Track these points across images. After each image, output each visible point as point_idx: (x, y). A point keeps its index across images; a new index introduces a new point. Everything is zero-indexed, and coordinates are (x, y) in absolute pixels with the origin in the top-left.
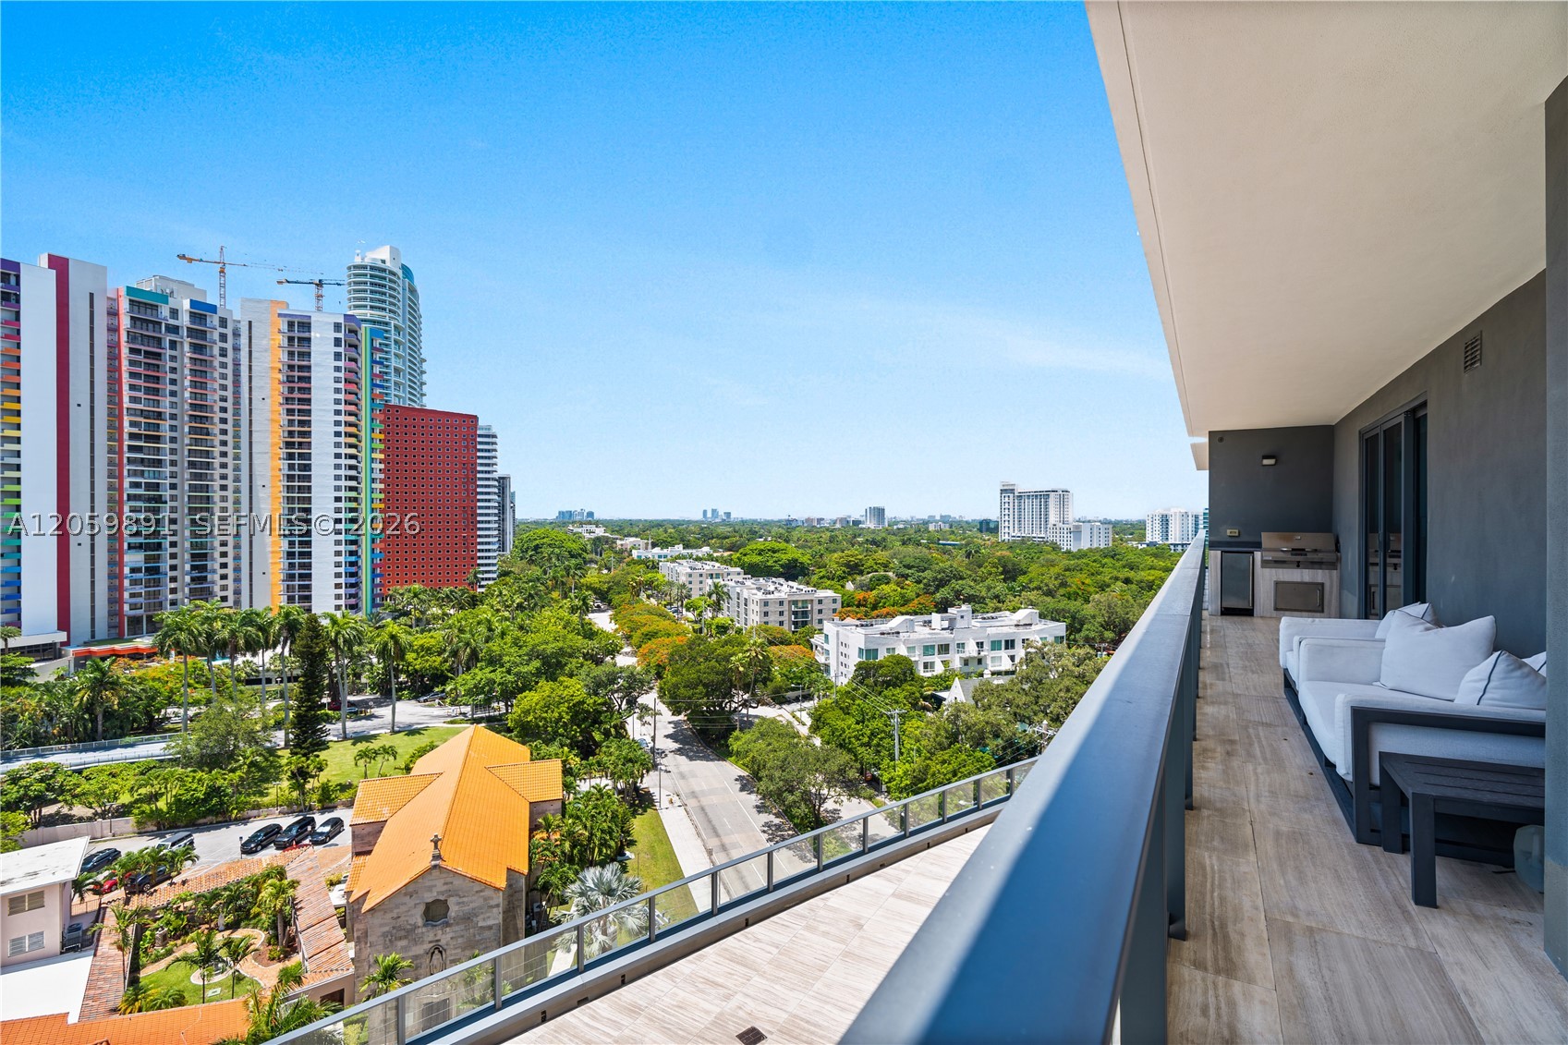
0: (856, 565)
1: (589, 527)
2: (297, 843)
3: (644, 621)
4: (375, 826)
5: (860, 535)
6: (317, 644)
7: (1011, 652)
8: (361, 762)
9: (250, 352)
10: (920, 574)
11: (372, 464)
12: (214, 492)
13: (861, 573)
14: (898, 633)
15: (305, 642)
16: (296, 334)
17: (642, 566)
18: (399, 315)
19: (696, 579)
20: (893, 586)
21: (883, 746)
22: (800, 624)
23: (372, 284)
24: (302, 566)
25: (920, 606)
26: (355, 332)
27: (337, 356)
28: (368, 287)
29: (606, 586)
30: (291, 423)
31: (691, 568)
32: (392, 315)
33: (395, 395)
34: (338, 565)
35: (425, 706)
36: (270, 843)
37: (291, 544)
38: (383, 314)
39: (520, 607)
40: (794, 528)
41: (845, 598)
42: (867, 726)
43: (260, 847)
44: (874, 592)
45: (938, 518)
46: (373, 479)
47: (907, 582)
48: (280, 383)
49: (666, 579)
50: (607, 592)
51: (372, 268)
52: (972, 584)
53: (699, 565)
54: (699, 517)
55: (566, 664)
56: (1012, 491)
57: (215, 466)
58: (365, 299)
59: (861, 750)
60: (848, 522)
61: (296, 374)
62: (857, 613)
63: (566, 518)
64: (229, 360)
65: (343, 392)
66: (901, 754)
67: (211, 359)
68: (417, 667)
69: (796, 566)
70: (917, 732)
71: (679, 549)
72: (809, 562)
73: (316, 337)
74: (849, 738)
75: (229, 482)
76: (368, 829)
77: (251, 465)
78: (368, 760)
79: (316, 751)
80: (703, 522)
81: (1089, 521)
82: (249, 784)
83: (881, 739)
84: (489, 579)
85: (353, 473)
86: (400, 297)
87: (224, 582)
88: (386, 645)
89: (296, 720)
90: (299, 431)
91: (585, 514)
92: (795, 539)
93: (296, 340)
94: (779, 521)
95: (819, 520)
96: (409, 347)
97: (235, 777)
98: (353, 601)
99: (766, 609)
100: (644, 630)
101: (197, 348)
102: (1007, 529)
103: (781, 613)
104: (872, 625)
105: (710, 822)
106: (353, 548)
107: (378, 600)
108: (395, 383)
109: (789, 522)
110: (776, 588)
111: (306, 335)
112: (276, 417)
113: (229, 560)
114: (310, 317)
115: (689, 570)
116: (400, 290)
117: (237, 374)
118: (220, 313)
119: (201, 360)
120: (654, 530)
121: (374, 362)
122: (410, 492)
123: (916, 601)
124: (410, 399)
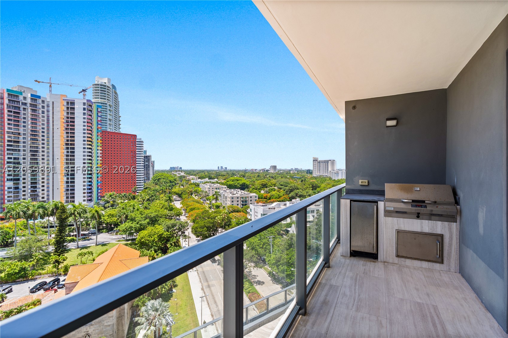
0: (265, 185)
1: (179, 172)
2: (52, 288)
3: (191, 204)
4: (74, 284)
5: (268, 175)
6: (64, 215)
7: (313, 214)
8: (79, 257)
9: (53, 112)
10: (285, 187)
11: (97, 151)
12: (40, 161)
13: (267, 187)
14: (275, 208)
15: (59, 214)
16: (70, 106)
17: (194, 185)
18: (110, 101)
19: (211, 190)
20: (276, 192)
21: (267, 248)
22: (244, 205)
23: (101, 90)
24: (72, 186)
25: (284, 199)
26: (91, 106)
27: (84, 114)
28: (100, 91)
29: (181, 192)
30: (68, 137)
31: (210, 186)
32: (108, 101)
33: (109, 128)
34: (84, 186)
35: (110, 235)
36: (42, 289)
37: (68, 178)
38: (105, 100)
39: (148, 200)
40: (247, 173)
41: (260, 196)
42: (262, 241)
43: (37, 290)
44: (270, 194)
45: (294, 169)
46: (98, 156)
47: (281, 190)
48: (64, 123)
49: (202, 190)
50: (181, 194)
51: (101, 85)
52: (301, 191)
53: (213, 185)
54: (217, 169)
55: (159, 220)
56: (317, 160)
57: (40, 152)
58: (99, 95)
59: (259, 250)
60: (265, 170)
61: (69, 120)
62: (263, 201)
63: (173, 169)
64: (45, 115)
65: (86, 126)
66: (273, 251)
67: (39, 114)
68: (108, 221)
69: (245, 185)
70: (279, 244)
71: (207, 180)
72: (249, 184)
73: (76, 107)
74: (255, 246)
75: (45, 157)
76: (72, 285)
77: (53, 151)
78: (82, 257)
79: (64, 253)
80: (217, 171)
81: (342, 170)
82: (39, 266)
83: (266, 246)
84: (140, 190)
85: (90, 154)
86: (111, 95)
87: (43, 192)
88: (94, 214)
89: (55, 242)
90: (70, 140)
91: (179, 168)
92: (247, 176)
93: (70, 108)
94: (243, 170)
95: (255, 170)
96: (114, 112)
97: (31, 264)
98: (90, 198)
99: (232, 200)
100: (190, 207)
101: (33, 110)
102: (315, 173)
103: (238, 201)
104: (266, 206)
105: (205, 277)
106: (90, 180)
107: (99, 198)
108: (109, 124)
109: (246, 170)
110: (236, 193)
111: (73, 106)
112: (62, 135)
113: (45, 184)
114: (74, 100)
115: (209, 187)
116: (111, 93)
117: (48, 120)
118: (42, 99)
119: (35, 115)
120: (201, 173)
121: (98, 116)
122: (113, 161)
123: (283, 197)
124: (115, 130)
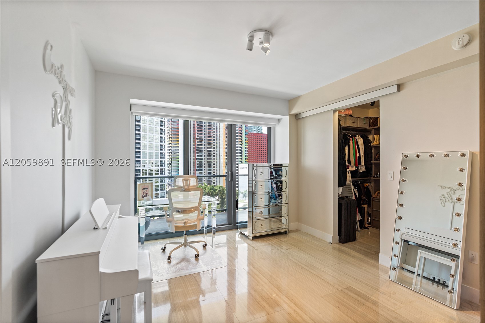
11: (245, 149)
46: (246, 153)
57: (212, 151)
85: (241, 151)
117: (217, 129)
124: (258, 131)
